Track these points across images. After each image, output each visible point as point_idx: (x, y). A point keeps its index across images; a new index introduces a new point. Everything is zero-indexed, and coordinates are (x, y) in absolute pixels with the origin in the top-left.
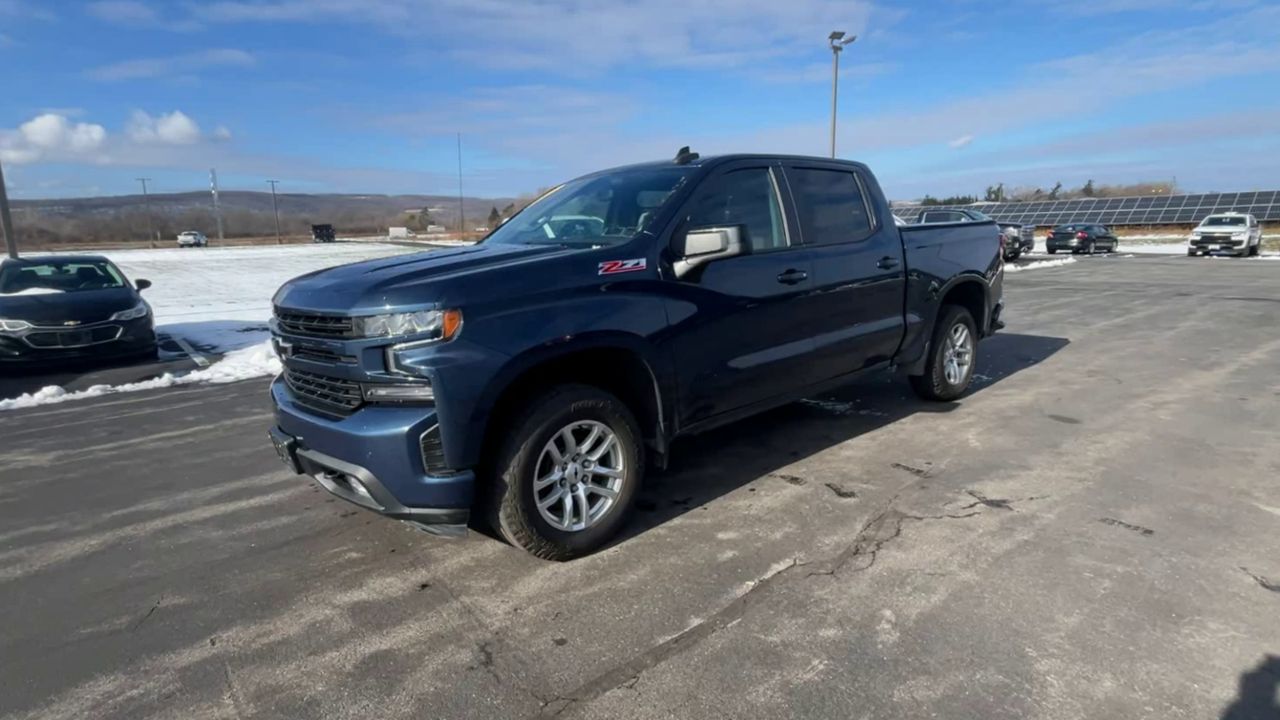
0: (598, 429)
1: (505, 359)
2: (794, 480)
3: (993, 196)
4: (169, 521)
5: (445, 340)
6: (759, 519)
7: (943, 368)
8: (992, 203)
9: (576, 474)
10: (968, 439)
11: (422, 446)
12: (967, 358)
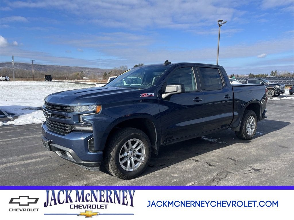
0: (138, 141)
1: (113, 120)
2: (197, 161)
3: (273, 74)
4: (8, 165)
5: (97, 114)
6: (185, 171)
7: (246, 129)
8: (273, 77)
9: (131, 154)
10: (252, 151)
11: (88, 143)
12: (254, 127)
